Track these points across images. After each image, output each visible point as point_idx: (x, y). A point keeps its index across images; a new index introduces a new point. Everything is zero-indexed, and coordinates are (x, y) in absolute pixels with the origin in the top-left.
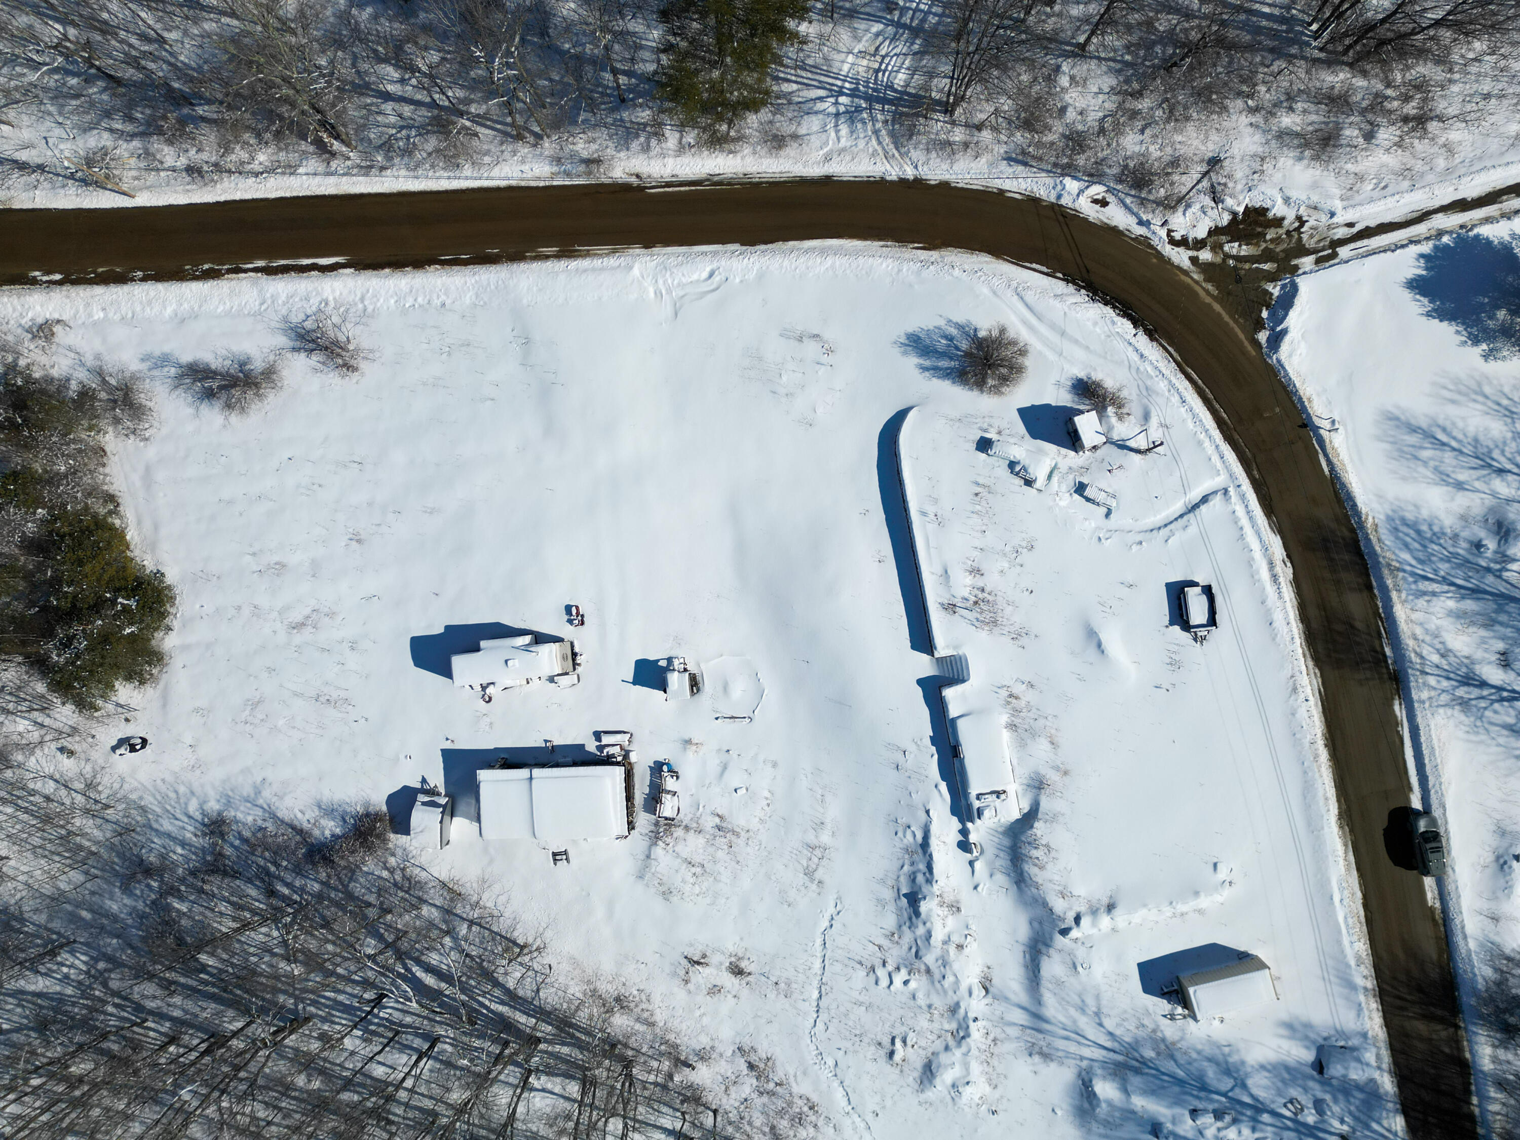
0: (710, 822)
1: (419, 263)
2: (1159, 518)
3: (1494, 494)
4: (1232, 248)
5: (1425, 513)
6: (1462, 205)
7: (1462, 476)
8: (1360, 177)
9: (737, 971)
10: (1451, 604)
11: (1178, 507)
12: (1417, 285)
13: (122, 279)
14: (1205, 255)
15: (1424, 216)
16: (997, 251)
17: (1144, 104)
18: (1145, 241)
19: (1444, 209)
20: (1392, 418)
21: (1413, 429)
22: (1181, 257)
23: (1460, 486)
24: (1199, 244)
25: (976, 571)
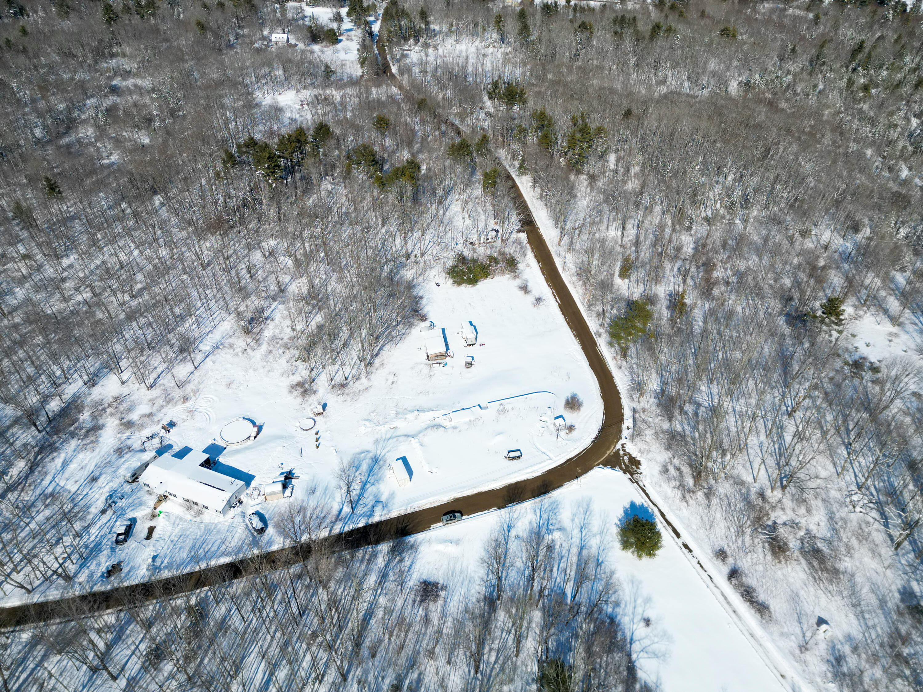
0: (432, 373)
1: (563, 313)
2: (539, 447)
3: (572, 530)
4: (626, 458)
5: (561, 510)
6: (663, 515)
7: (576, 520)
8: (661, 486)
9: (393, 383)
10: (534, 520)
11: (544, 450)
12: (633, 505)
13: (543, 274)
14: (621, 452)
15: (655, 505)
16: (605, 409)
17: (661, 435)
18: (620, 438)
19: (660, 510)
20: (590, 500)
21: (588, 505)
22: (619, 446)
23: (573, 520)
24: (624, 450)
25: (513, 409)
